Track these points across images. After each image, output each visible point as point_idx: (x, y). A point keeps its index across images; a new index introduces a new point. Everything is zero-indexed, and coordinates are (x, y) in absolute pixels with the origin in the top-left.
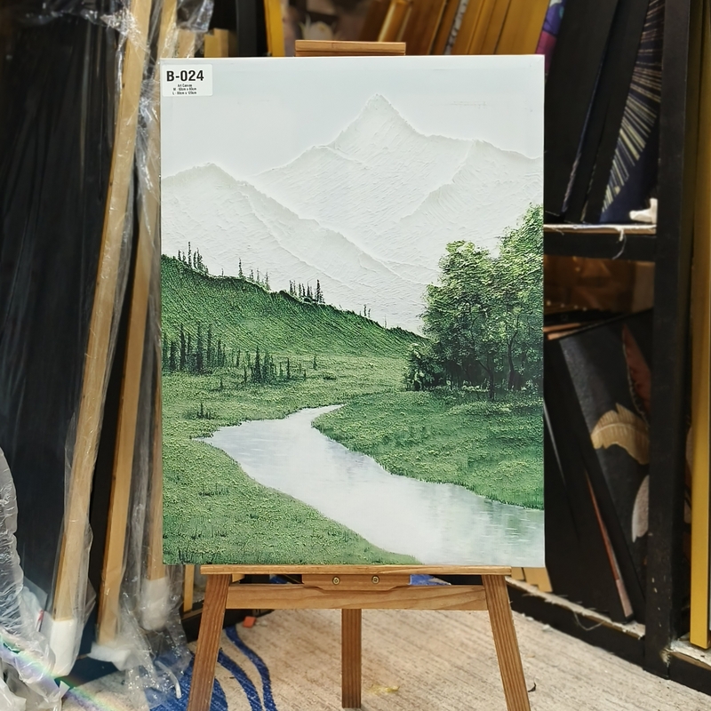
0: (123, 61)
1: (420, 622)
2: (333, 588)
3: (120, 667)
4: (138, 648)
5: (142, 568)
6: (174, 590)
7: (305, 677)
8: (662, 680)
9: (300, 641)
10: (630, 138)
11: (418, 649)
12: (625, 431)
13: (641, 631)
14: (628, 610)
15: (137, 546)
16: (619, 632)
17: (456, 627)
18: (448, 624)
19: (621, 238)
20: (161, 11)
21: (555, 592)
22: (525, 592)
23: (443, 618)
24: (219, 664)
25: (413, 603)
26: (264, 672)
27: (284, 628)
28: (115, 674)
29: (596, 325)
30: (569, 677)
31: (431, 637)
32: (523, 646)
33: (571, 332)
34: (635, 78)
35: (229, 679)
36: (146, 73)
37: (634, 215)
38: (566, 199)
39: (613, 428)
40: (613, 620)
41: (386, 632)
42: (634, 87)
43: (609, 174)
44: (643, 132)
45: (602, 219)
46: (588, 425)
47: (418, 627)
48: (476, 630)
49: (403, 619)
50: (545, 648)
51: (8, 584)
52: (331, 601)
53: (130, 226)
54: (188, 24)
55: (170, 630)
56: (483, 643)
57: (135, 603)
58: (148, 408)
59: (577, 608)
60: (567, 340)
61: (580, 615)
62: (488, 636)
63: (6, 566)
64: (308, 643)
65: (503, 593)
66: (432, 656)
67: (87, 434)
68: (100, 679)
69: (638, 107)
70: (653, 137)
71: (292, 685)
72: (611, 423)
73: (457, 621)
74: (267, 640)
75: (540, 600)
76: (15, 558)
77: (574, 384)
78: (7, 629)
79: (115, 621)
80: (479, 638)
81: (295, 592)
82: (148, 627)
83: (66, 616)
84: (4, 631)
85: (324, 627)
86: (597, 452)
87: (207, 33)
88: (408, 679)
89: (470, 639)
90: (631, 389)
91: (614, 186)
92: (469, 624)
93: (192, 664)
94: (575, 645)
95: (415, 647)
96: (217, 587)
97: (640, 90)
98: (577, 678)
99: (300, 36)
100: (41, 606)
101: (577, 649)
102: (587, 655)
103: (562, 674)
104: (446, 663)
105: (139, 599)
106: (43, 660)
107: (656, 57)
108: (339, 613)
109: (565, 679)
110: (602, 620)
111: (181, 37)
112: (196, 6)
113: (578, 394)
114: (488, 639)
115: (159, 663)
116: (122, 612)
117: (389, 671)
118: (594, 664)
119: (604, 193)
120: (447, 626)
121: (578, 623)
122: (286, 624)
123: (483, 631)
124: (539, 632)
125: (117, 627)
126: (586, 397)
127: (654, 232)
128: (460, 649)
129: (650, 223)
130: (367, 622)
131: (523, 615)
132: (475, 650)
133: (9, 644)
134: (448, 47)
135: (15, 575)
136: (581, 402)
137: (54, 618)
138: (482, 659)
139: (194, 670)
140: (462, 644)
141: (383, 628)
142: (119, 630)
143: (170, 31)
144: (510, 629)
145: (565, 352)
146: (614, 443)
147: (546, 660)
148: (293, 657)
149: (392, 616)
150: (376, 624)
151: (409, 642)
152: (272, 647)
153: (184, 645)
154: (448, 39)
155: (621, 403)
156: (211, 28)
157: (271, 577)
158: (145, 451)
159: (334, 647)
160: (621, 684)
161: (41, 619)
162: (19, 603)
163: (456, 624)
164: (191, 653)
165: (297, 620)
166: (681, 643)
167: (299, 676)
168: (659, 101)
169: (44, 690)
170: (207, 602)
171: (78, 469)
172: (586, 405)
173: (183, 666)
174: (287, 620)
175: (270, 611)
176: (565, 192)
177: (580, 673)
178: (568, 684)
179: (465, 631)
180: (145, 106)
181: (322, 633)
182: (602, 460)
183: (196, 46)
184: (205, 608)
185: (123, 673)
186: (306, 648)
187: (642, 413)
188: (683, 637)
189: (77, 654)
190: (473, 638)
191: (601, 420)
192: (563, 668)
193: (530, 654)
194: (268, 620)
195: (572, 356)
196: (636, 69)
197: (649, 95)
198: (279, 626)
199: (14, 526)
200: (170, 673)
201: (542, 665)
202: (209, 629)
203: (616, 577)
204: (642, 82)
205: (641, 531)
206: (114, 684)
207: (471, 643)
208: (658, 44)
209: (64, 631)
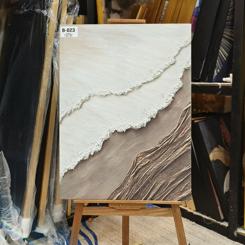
0: (48, 26)
1: (150, 221)
2: (119, 208)
3: (45, 235)
4: (52, 229)
5: (53, 201)
6: (64, 208)
7: (110, 239)
8: (234, 242)
9: (108, 227)
10: (223, 53)
11: (149, 230)
12: (221, 154)
13: (227, 225)
14: (222, 217)
15: (51, 193)
16: (219, 225)
17: (162, 223)
18: (159, 221)
19: (220, 87)
20: (62, 9)
21: (197, 211)
22: (186, 211)
23: (158, 220)
24: (80, 235)
25: (147, 214)
26: (95, 237)
27: (102, 222)
28: (44, 238)
29: (211, 118)
30: (202, 241)
31: (153, 226)
32: (186, 230)
33: (202, 120)
34: (224, 32)
35: (83, 240)
36: (56, 30)
37: (224, 79)
38: (201, 74)
39: (217, 153)
40: (217, 221)
41: (138, 224)
42: (224, 35)
43: (216, 65)
44: (228, 51)
45: (213, 81)
46: (208, 152)
47: (149, 222)
48: (169, 224)
49: (144, 220)
50: (193, 230)
51: (7, 206)
52: (118, 213)
53: (50, 82)
54: (71, 13)
55: (63, 223)
56: (172, 228)
57: (51, 213)
58: (56, 145)
59: (204, 216)
60: (201, 122)
61: (205, 219)
62: (173, 226)
63: (7, 199)
64: (110, 228)
65: (179, 211)
66: (154, 233)
67: (35, 154)
68: (39, 239)
69: (225, 42)
70: (231, 53)
71: (105, 242)
72: (216, 152)
73: (162, 221)
74: (96, 227)
75: (192, 213)
76: (10, 197)
77: (204, 138)
78: (7, 221)
79: (44, 219)
80: (170, 227)
81: (106, 210)
82: (55, 221)
83: (27, 217)
84: (6, 222)
85: (116, 222)
86: (211, 162)
87: (77, 16)
88: (146, 241)
89: (167, 227)
90: (223, 140)
91: (217, 69)
92: (166, 221)
93: (70, 234)
94: (204, 229)
95: (148, 230)
96: (79, 208)
97: (226, 36)
98: (204, 241)
99: (109, 17)
100: (19, 214)
101: (204, 231)
102: (208, 233)
103: (199, 239)
104: (159, 235)
105: (52, 212)
106: (19, 232)
107: (232, 25)
108: (121, 217)
109: (200, 241)
110: (213, 221)
111: (68, 18)
112: (73, 7)
113: (205, 141)
114: (173, 227)
115: (59, 234)
116: (46, 216)
117: (139, 237)
118: (210, 236)
119: (214, 72)
120: (159, 222)
121: (205, 222)
122: (103, 221)
123: (172, 224)
124: (191, 225)
125: (44, 221)
126: (208, 142)
127: (231, 85)
128: (163, 230)
129: (230, 82)
130: (131, 221)
131: (186, 219)
132: (169, 231)
133: (8, 227)
134: (160, 21)
135: (10, 203)
136: (206, 144)
137: (23, 218)
138: (171, 234)
139: (71, 236)
140: (164, 229)
141: (137, 223)
142: (45, 222)
143: (65, 16)
144: (181, 223)
145: (200, 127)
146: (217, 159)
147: (194, 234)
148: (105, 232)
149: (140, 219)
150: (134, 221)
151: (146, 228)
152: (98, 229)
153: (68, 228)
154: (160, 18)
155: (220, 145)
156: (79, 15)
157: (98, 204)
158: (55, 160)
159: (120, 229)
160: (220, 243)
161: (19, 218)
162: (11, 212)
163: (162, 222)
164: (70, 230)
165: (107, 219)
166: (241, 229)
167: (107, 239)
168: (233, 40)
169: (19, 243)
170: (76, 213)
171: (31, 166)
172: (207, 145)
173: (67, 235)
174: (103, 220)
175: (97, 216)
176: (200, 71)
177: (206, 239)
178: (201, 243)
179: (165, 224)
180: (56, 41)
181: (115, 224)
182: (213, 165)
183: (73, 21)
184: (75, 215)
185: (47, 237)
186: (110, 229)
187: (227, 148)
188: (241, 227)
189: (31, 230)
190: (168, 227)
191: (213, 150)
192: (199, 237)
193: (188, 232)
194: (97, 219)
195: (203, 128)
196: (225, 29)
197: (229, 38)
198: (100, 221)
199: (9, 185)
200: (63, 237)
201: (192, 236)
202: (76, 222)
203: (218, 206)
204: (227, 33)
205: (227, 190)
206: (43, 241)
207: (167, 228)
208: (233, 20)
209: (27, 222)
